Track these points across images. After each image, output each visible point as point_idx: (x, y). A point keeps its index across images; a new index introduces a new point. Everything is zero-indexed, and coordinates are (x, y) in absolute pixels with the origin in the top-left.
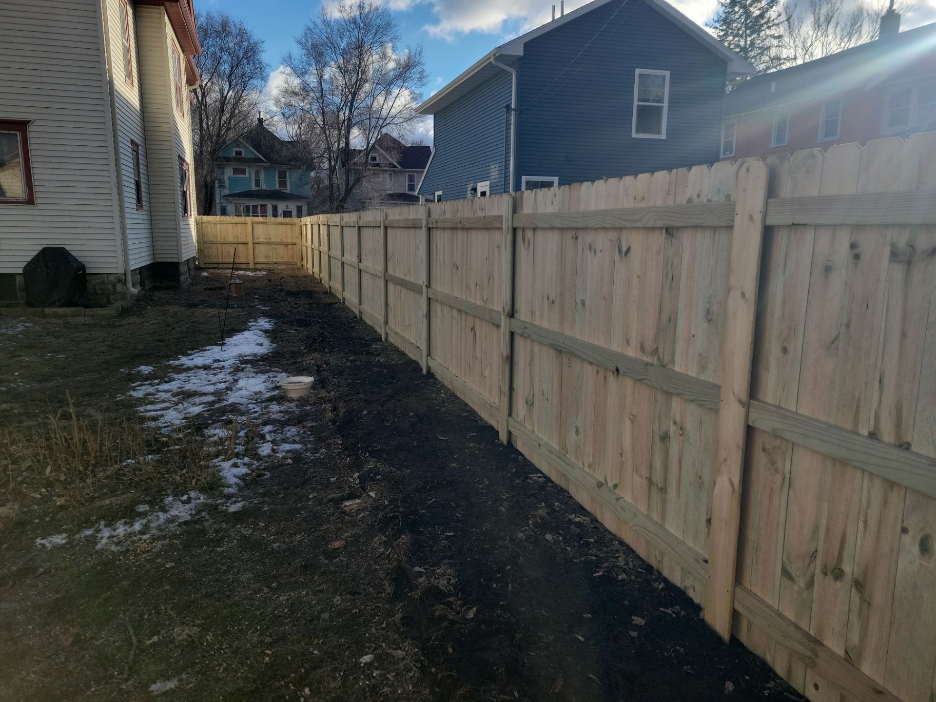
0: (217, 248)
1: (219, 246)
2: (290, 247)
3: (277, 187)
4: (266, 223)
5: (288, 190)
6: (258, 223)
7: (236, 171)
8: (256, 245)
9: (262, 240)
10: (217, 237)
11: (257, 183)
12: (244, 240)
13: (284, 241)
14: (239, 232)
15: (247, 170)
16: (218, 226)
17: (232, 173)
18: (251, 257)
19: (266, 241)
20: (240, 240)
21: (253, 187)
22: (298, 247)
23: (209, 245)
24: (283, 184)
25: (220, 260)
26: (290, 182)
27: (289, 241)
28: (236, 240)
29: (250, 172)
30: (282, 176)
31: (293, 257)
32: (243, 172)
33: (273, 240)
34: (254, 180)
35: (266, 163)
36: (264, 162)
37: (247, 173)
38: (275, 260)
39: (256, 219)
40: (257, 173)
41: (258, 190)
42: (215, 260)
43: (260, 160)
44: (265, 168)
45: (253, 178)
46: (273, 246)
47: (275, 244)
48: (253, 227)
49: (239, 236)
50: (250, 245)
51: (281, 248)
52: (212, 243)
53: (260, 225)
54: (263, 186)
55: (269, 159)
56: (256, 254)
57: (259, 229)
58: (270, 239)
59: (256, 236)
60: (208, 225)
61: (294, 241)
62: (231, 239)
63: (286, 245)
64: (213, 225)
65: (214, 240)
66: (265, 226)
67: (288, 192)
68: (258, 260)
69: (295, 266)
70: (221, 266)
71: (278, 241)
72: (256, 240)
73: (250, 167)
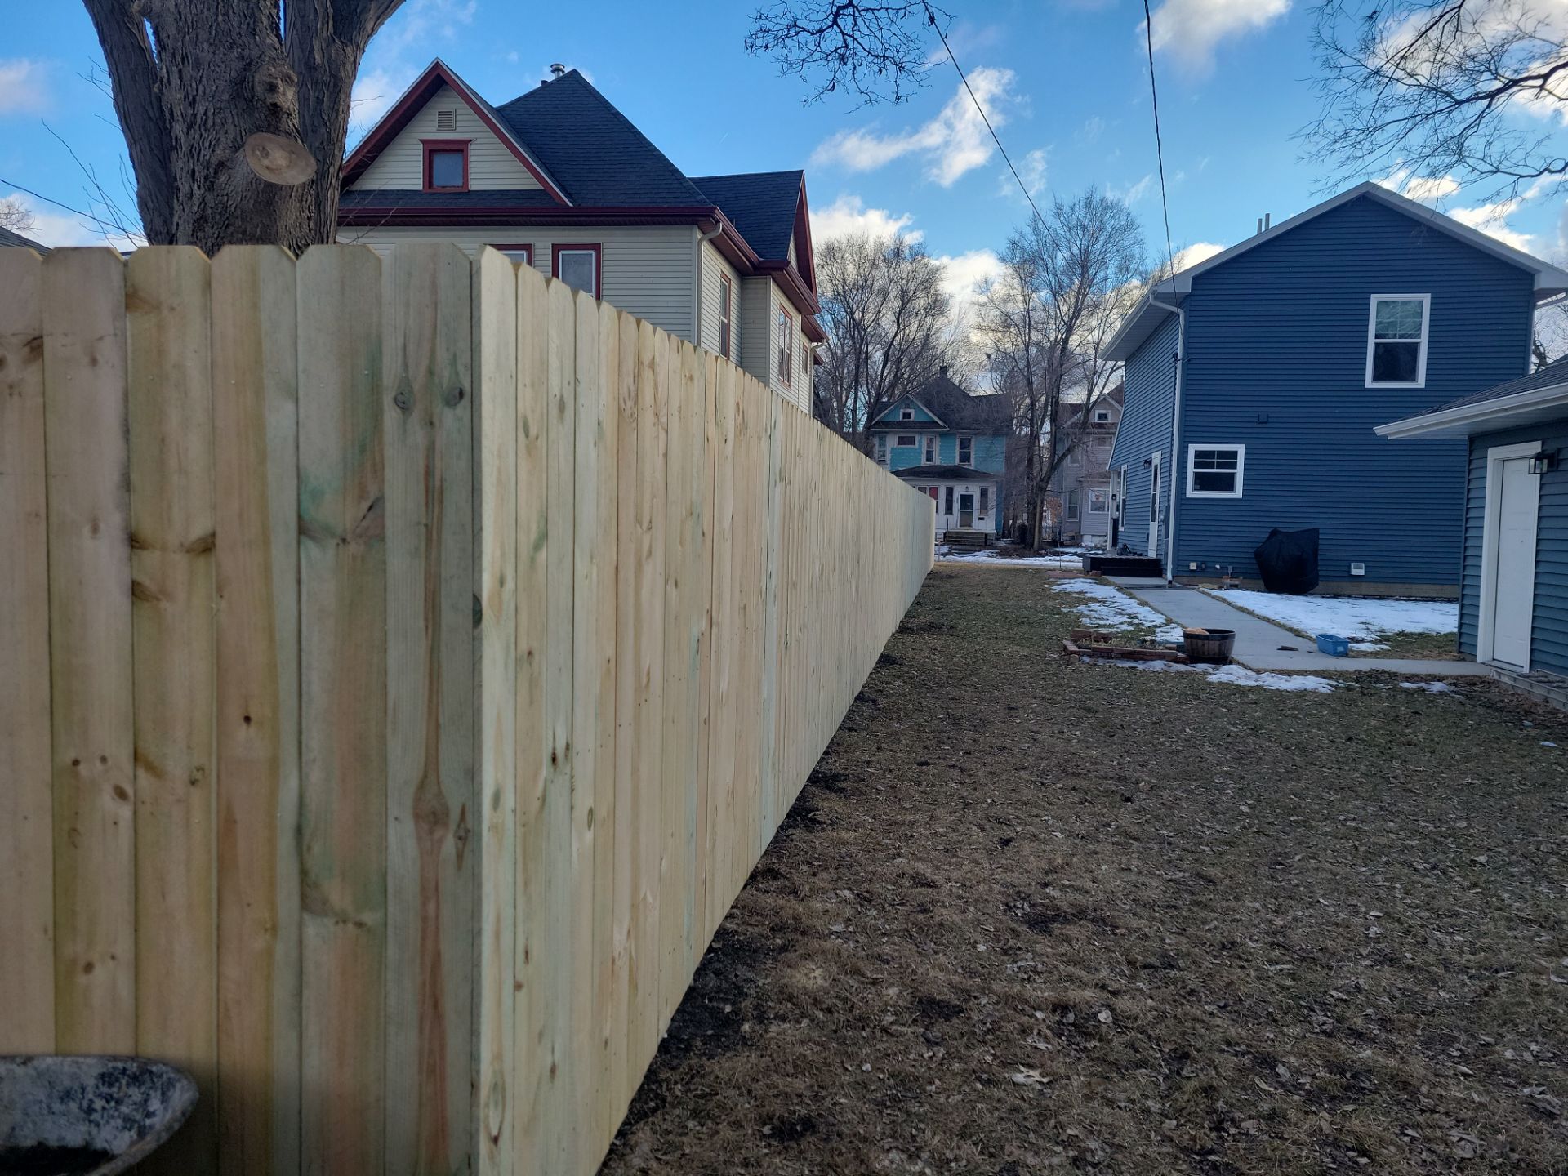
3: (957, 462)
7: (901, 441)
11: (929, 458)
15: (917, 439)
17: (896, 444)
21: (924, 463)
24: (965, 457)
26: (976, 455)
29: (920, 442)
30: (965, 444)
32: (911, 441)
34: (925, 453)
35: (944, 427)
36: (940, 426)
37: (916, 442)
40: (931, 440)
41: (930, 467)
43: (935, 424)
44: (942, 435)
45: (924, 449)
54: (937, 460)
55: (949, 423)
67: (971, 467)
73: (920, 433)
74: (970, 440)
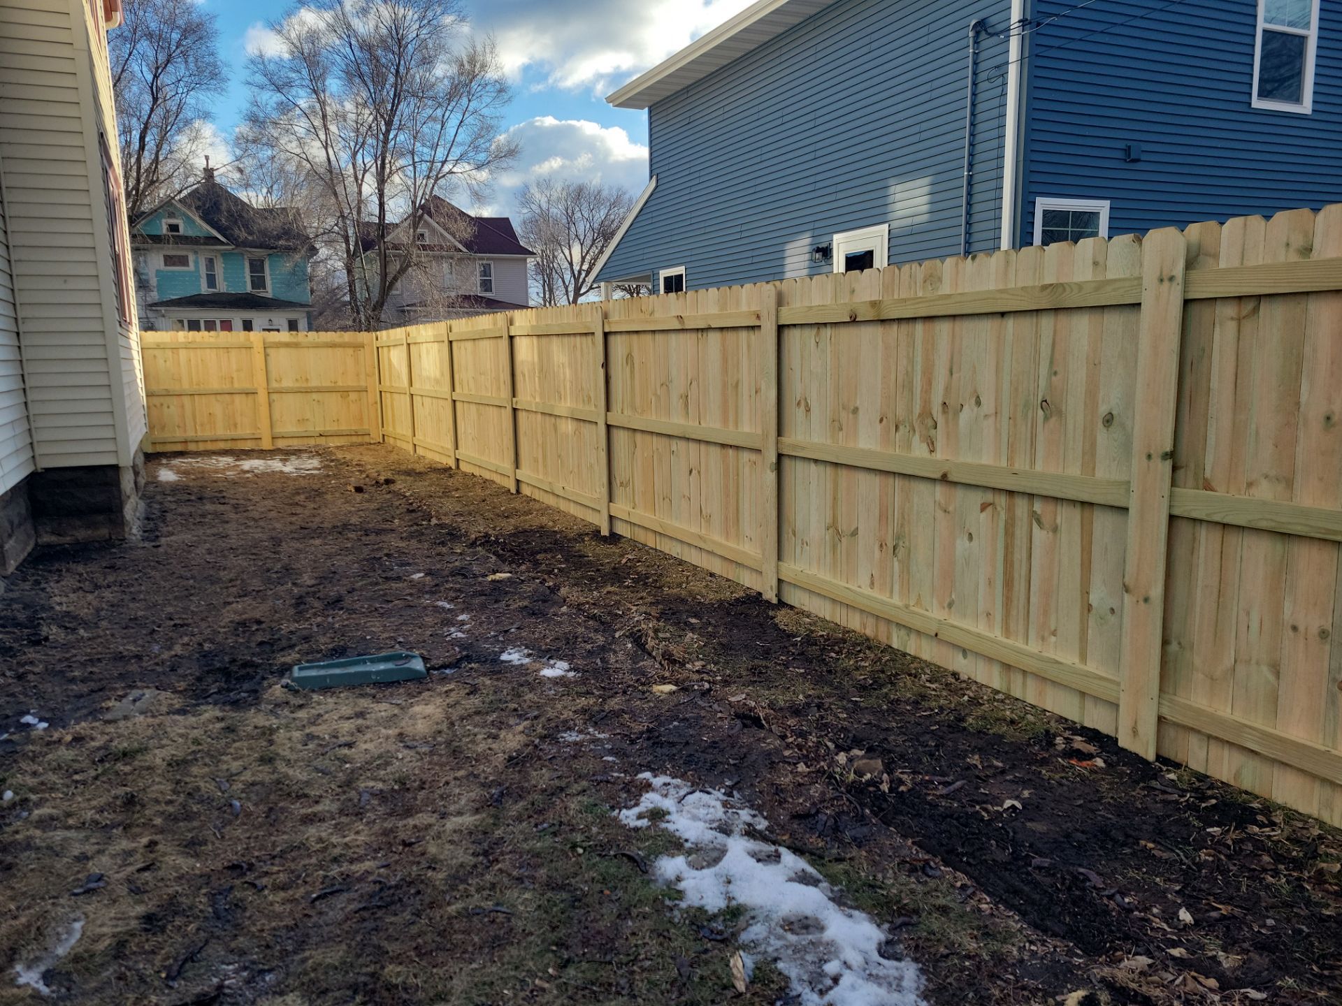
0: (183, 407)
1: (186, 400)
2: (353, 396)
3: (249, 289)
4: (296, 345)
5: (269, 292)
6: (279, 345)
7: (169, 260)
8: (274, 396)
9: (287, 383)
10: (180, 380)
11: (211, 281)
12: (246, 386)
13: (340, 384)
14: (234, 367)
15: (191, 258)
16: (183, 353)
17: (162, 263)
18: (266, 422)
19: (297, 385)
20: (236, 385)
21: (204, 289)
22: (373, 396)
23: (162, 399)
24: (259, 282)
25: (190, 434)
26: (272, 279)
27: (350, 384)
28: (226, 387)
29: (196, 263)
30: (257, 267)
31: (361, 419)
32: (183, 261)
33: (314, 383)
34: (204, 276)
35: (227, 244)
36: (222, 243)
37: (191, 263)
38: (320, 429)
39: (273, 337)
40: (210, 262)
41: (214, 294)
42: (179, 435)
43: (215, 241)
44: (225, 255)
45: (203, 271)
46: (315, 396)
47: (319, 390)
48: (266, 355)
49: (235, 375)
50: (262, 397)
51: (333, 399)
52: (168, 394)
53: (283, 351)
54: (222, 287)
55: (231, 239)
56: (276, 416)
57: (281, 359)
58: (307, 380)
59: (273, 375)
60: (156, 352)
61: (363, 384)
62: (215, 385)
63: (344, 392)
64: (169, 353)
65: (175, 387)
66: (293, 351)
67: (270, 295)
68: (279, 430)
69: (367, 439)
70: (192, 447)
71: (326, 384)
72: (274, 385)
73: (196, 252)
74: (262, 262)
